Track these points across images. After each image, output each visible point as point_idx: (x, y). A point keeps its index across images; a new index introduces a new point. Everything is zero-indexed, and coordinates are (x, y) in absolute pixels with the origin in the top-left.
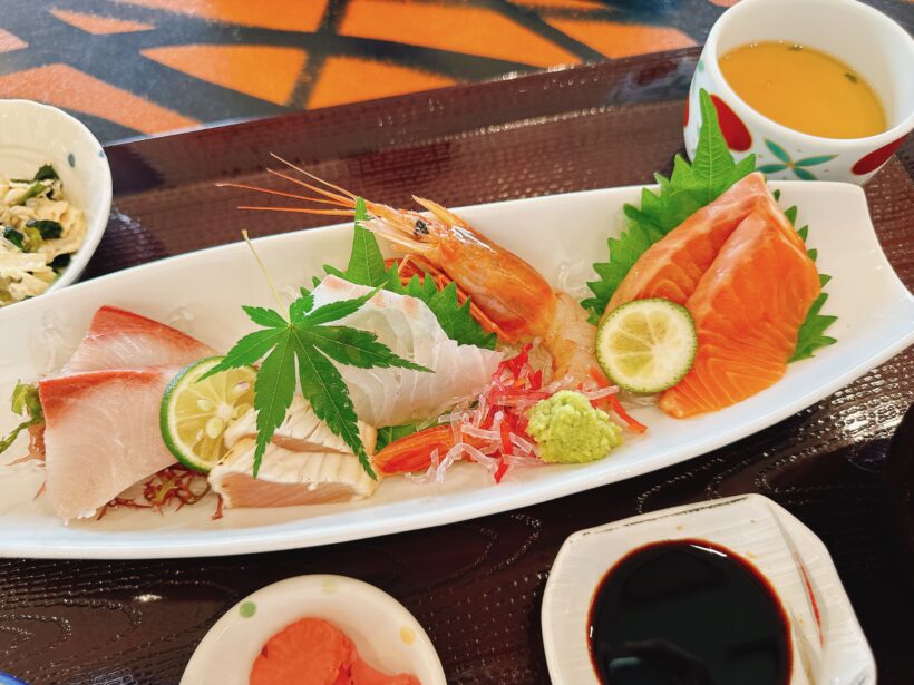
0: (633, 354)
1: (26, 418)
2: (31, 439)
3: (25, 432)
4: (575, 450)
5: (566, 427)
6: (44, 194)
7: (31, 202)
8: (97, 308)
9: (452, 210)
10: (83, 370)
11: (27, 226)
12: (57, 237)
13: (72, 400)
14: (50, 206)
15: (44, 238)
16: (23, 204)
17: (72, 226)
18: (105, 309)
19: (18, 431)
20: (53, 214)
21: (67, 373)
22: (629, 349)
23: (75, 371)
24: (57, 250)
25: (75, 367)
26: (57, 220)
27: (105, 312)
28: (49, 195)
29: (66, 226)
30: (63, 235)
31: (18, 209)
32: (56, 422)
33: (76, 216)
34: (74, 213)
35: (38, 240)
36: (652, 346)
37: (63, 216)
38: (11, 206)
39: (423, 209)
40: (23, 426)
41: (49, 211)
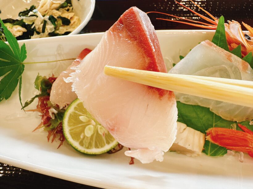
2: (39, 103)
3: (37, 99)
7: (61, 9)
11: (58, 17)
12: (68, 25)
14: (67, 13)
15: (63, 24)
16: (58, 10)
20: (68, 16)
24: (67, 30)
26: (69, 18)
28: (68, 10)
29: (72, 22)
33: (77, 19)
35: (60, 24)
38: (53, 9)
40: (37, 96)
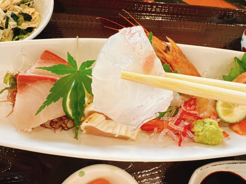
0: (228, 109)
1: (8, 86)
2: (9, 94)
3: (7, 91)
4: (209, 140)
5: (210, 132)
6: (27, 4)
7: (22, 5)
8: (44, 51)
9: (178, 45)
10: (36, 74)
11: (19, 13)
12: (30, 21)
13: (30, 85)
14: (28, 9)
15: (24, 20)
16: (19, 5)
17: (35, 18)
18: (47, 52)
19: (4, 90)
21: (29, 73)
22: (226, 107)
23: (33, 73)
24: (29, 25)
25: (32, 71)
26: (30, 14)
27: (47, 53)
28: (29, 5)
29: (33, 17)
30: (32, 20)
31: (17, 7)
32: (22, 92)
33: (37, 15)
34: (37, 13)
35: (22, 20)
36: (234, 108)
37: (32, 13)
38: (14, 5)
39: (168, 41)
40: (6, 88)
41: (28, 11)
